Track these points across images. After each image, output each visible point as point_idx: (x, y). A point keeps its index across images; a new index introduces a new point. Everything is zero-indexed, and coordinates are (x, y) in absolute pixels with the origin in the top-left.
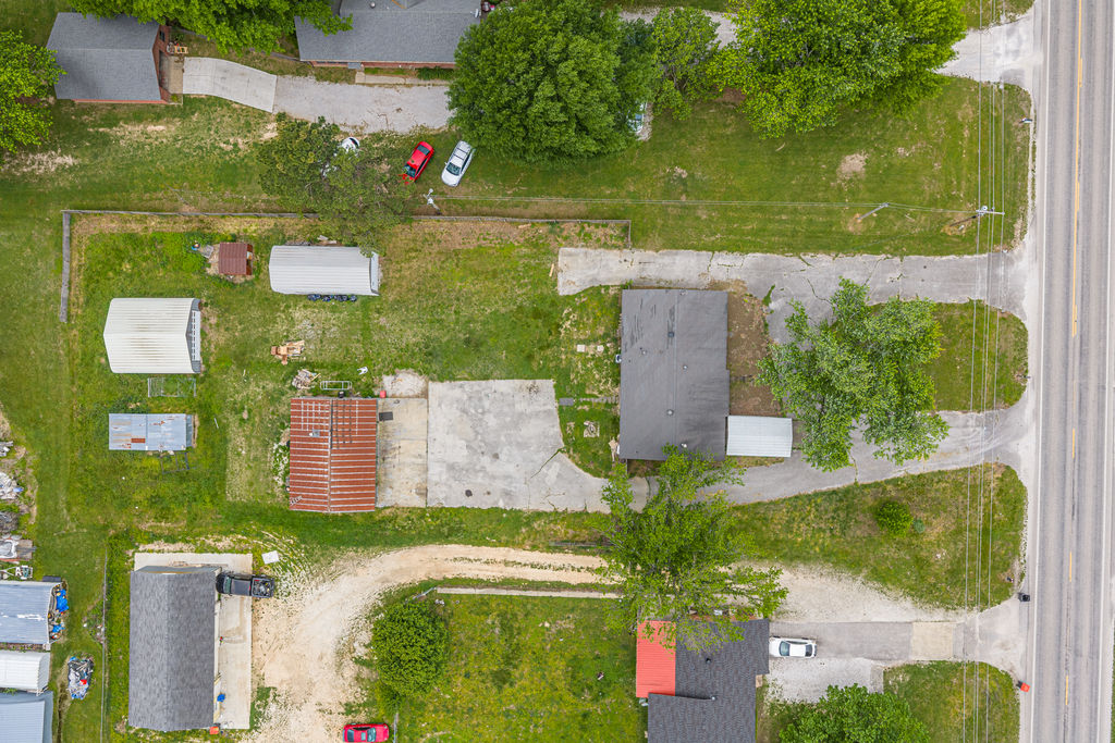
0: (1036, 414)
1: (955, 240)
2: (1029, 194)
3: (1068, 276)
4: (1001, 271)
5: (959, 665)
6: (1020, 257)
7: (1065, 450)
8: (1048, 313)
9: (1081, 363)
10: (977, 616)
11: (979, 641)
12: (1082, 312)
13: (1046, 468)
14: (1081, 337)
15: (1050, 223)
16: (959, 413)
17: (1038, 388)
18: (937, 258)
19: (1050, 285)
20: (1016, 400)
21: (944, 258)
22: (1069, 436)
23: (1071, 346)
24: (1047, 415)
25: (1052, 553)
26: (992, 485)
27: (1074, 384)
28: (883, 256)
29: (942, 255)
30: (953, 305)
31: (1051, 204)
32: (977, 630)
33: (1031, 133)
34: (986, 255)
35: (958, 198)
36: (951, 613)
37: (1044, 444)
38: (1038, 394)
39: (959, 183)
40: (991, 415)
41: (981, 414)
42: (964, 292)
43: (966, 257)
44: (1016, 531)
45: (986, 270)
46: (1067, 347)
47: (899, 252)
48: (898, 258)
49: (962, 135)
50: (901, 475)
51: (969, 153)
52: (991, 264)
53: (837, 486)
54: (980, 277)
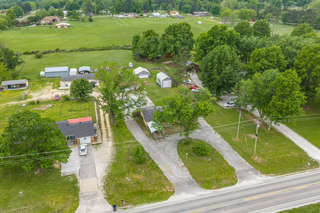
0: (202, 195)
3: (268, 192)
4: (251, 172)
5: (78, 196)
6: (261, 177)
7: (192, 209)
8: (247, 189)
9: (235, 205)
10: (102, 197)
11: (89, 201)
12: (257, 200)
13: (180, 204)
14: (246, 202)
16: (189, 172)
17: (214, 194)
18: (240, 157)
19: (259, 187)
20: (204, 188)
22: (199, 209)
23: (239, 200)
24: (204, 199)
26: (164, 189)
27: (224, 205)
28: (230, 146)
29: (242, 158)
30: (228, 164)
32: (95, 199)
33: (308, 170)
34: (253, 168)
35: (266, 158)
36: (103, 188)
37: (191, 201)
38: (211, 194)
39: (270, 156)
40: (193, 182)
41: (192, 178)
42: (235, 165)
43: (248, 164)
44: (146, 202)
45: (248, 169)
46: (238, 198)
47: (235, 149)
48: (232, 149)
49: (287, 154)
50: (157, 163)
51: (283, 157)
52: (251, 170)
53: (146, 150)
54: (244, 168)
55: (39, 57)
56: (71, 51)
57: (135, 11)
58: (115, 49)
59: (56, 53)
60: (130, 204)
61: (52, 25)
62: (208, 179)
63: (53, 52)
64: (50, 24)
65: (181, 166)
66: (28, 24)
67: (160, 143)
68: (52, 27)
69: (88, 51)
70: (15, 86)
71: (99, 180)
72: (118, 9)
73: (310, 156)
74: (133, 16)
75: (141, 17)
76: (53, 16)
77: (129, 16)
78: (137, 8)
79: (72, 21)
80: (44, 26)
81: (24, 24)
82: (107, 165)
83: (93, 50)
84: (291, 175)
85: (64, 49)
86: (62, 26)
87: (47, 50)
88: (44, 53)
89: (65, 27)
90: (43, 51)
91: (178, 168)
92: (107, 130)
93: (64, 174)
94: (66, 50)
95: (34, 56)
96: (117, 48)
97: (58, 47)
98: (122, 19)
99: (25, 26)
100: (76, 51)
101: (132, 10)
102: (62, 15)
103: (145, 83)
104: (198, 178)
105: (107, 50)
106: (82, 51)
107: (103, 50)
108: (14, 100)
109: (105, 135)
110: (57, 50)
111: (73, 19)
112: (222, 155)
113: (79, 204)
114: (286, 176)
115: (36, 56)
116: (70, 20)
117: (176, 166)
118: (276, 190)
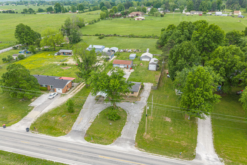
0: (79, 143)
1: (142, 135)
2: (154, 154)
3: (121, 158)
4: (128, 142)
5: (22, 118)
6: (132, 148)
7: (62, 147)
8: (110, 151)
9: (88, 156)
10: (31, 123)
11: (24, 122)
12: (106, 160)
14: (98, 158)
15: (142, 157)
16: (89, 127)
17: (86, 145)
19: (119, 153)
20: (85, 139)
21: (136, 131)
22: (66, 149)
23: (96, 155)
24: (76, 145)
25: (34, 139)
26: (64, 131)
27: (83, 153)
28: (140, 121)
29: (137, 131)
30: (121, 131)
31: (149, 159)
32: (27, 122)
33: (177, 159)
34: (135, 140)
35: (155, 137)
36: (37, 118)
37: (67, 143)
38: (85, 144)
39: (160, 138)
40: (84, 133)
41: (86, 131)
42: (124, 134)
43: (135, 136)
44: (46, 133)
45: (130, 139)
46: (96, 154)
47: (140, 123)
48: (139, 123)
49: (176, 141)
50: (79, 115)
51: (170, 142)
52: (131, 141)
53: (84, 106)
54: (128, 137)
55: (101, 38)
56: (123, 36)
57: (201, 10)
58: (153, 38)
59: (113, 37)
60: (38, 132)
61: (133, 18)
62: (96, 135)
63: (112, 36)
64: (132, 17)
65: (91, 121)
66: (120, 16)
67: (97, 104)
68: (131, 19)
69: (134, 37)
70: (66, 53)
71: (41, 114)
72: (189, 8)
73: (196, 150)
74: (198, 14)
75: (204, 15)
76: (138, 12)
77: (195, 14)
78: (203, 7)
79: (149, 15)
80: (128, 18)
81: (118, 16)
82: (54, 107)
83: (137, 37)
84: (157, 156)
85: (119, 35)
86: (138, 19)
87: (109, 34)
88: (106, 36)
89: (140, 20)
90: (106, 35)
91: (87, 122)
92: (79, 88)
93: (30, 105)
94: (121, 35)
95: (97, 37)
96: (155, 37)
97: (116, 33)
98: (187, 16)
99: (118, 18)
100: (127, 36)
101: (199, 9)
102: (145, 12)
103: (141, 64)
104: (90, 132)
105: (147, 38)
106: (130, 37)
107: (144, 38)
108: (58, 62)
109: (74, 91)
110: (115, 35)
111: (151, 15)
112: (126, 124)
113: (18, 122)
114: (151, 155)
115: (99, 37)
116: (148, 15)
117: (87, 121)
118: (129, 160)
